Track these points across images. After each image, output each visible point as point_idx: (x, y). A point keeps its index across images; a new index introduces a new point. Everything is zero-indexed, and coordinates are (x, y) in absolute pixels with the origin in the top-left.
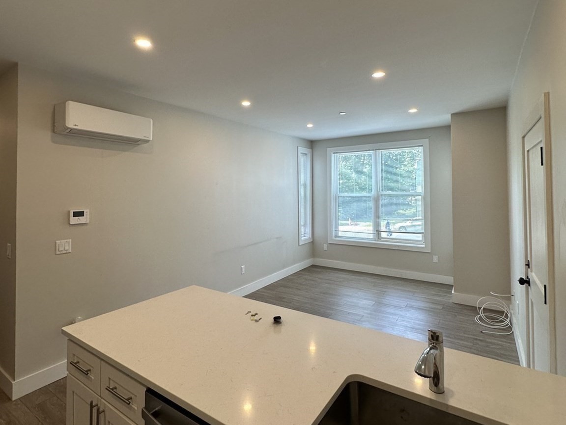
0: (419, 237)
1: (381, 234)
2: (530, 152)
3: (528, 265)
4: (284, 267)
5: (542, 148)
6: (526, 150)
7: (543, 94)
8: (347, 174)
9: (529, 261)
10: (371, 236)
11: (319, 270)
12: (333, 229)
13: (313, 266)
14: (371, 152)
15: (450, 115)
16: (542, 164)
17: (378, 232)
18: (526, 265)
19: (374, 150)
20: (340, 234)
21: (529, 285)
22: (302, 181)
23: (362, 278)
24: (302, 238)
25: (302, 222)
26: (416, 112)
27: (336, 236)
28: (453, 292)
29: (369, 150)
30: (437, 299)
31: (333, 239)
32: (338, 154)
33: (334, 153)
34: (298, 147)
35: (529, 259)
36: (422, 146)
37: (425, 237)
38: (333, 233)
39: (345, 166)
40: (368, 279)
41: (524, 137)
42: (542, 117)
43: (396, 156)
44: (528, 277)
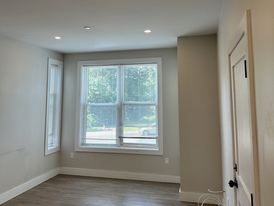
0: (154, 142)
1: (123, 140)
2: (235, 68)
3: (235, 168)
4: (26, 180)
5: (245, 61)
6: (232, 66)
7: (246, 11)
8: (103, 86)
9: (236, 164)
10: (114, 142)
11: (65, 179)
12: (80, 137)
13: (60, 176)
14: (116, 67)
15: (177, 38)
16: (246, 77)
17: (120, 138)
18: (234, 168)
19: (118, 65)
20: (87, 142)
21: (237, 187)
22: (51, 91)
23: (104, 184)
24: (48, 148)
25: (50, 131)
26: (150, 32)
27: (83, 144)
28: (180, 191)
29: (114, 65)
30: (168, 199)
31: (79, 147)
32: (88, 67)
33: (84, 66)
34: (48, 58)
35: (236, 163)
36: (156, 63)
37: (158, 141)
38: (80, 141)
39: (102, 79)
40: (111, 184)
41: (230, 55)
42: (245, 33)
43: (142, 72)
44: (236, 179)
